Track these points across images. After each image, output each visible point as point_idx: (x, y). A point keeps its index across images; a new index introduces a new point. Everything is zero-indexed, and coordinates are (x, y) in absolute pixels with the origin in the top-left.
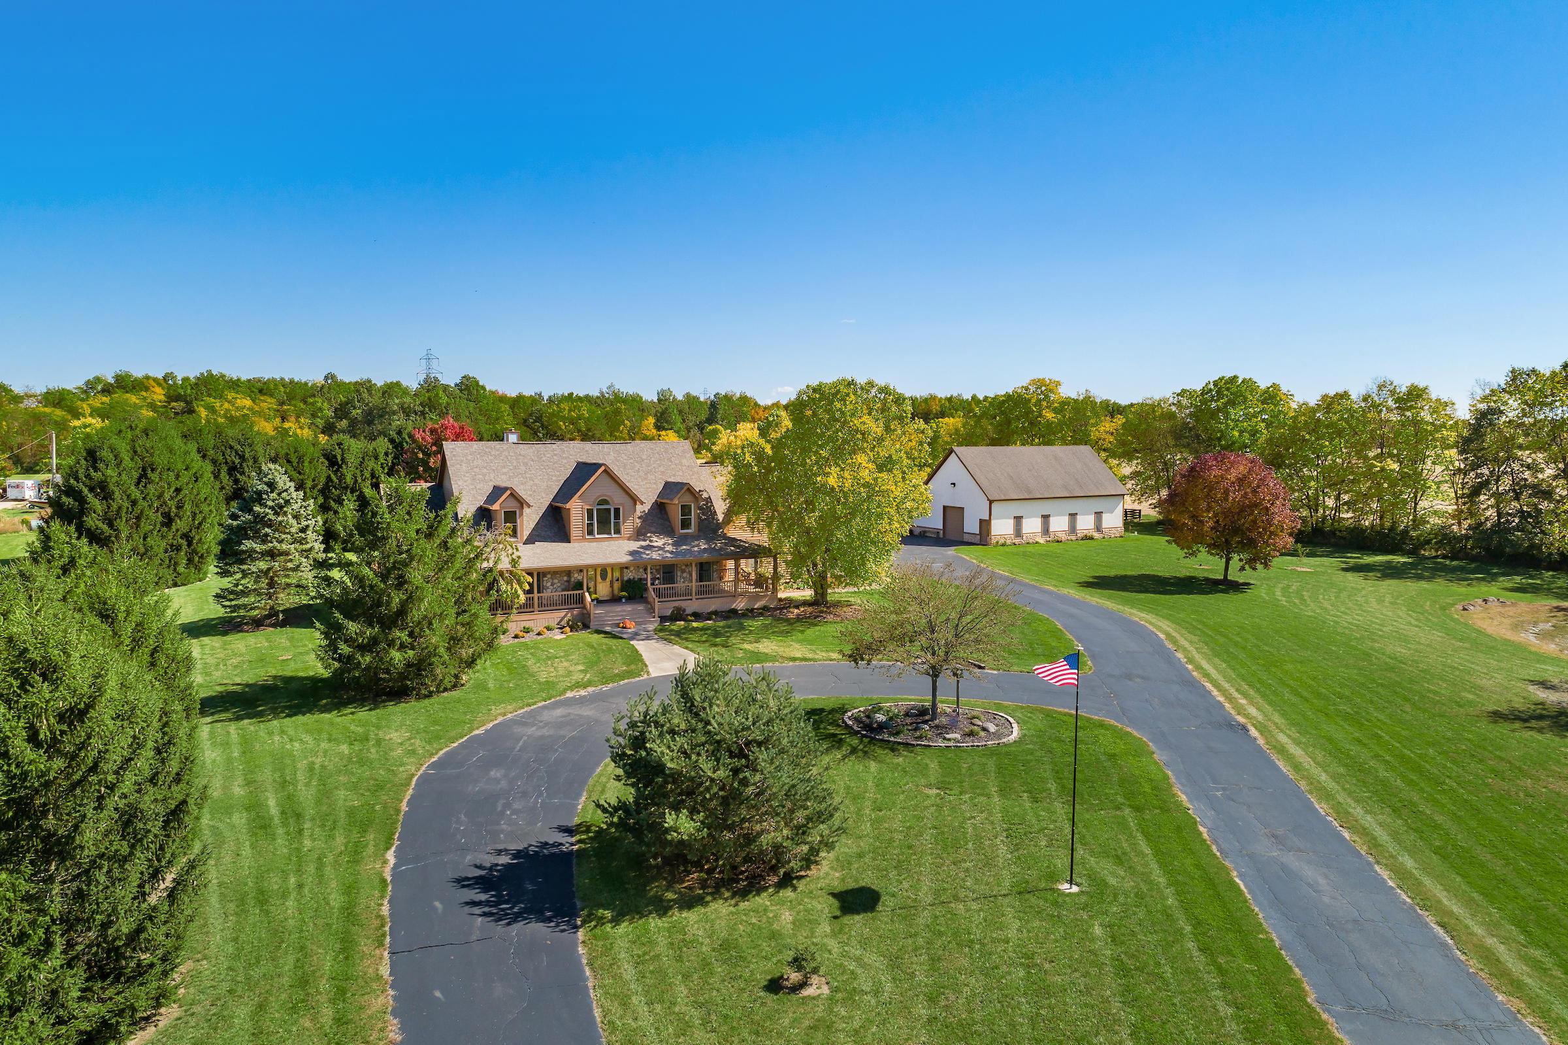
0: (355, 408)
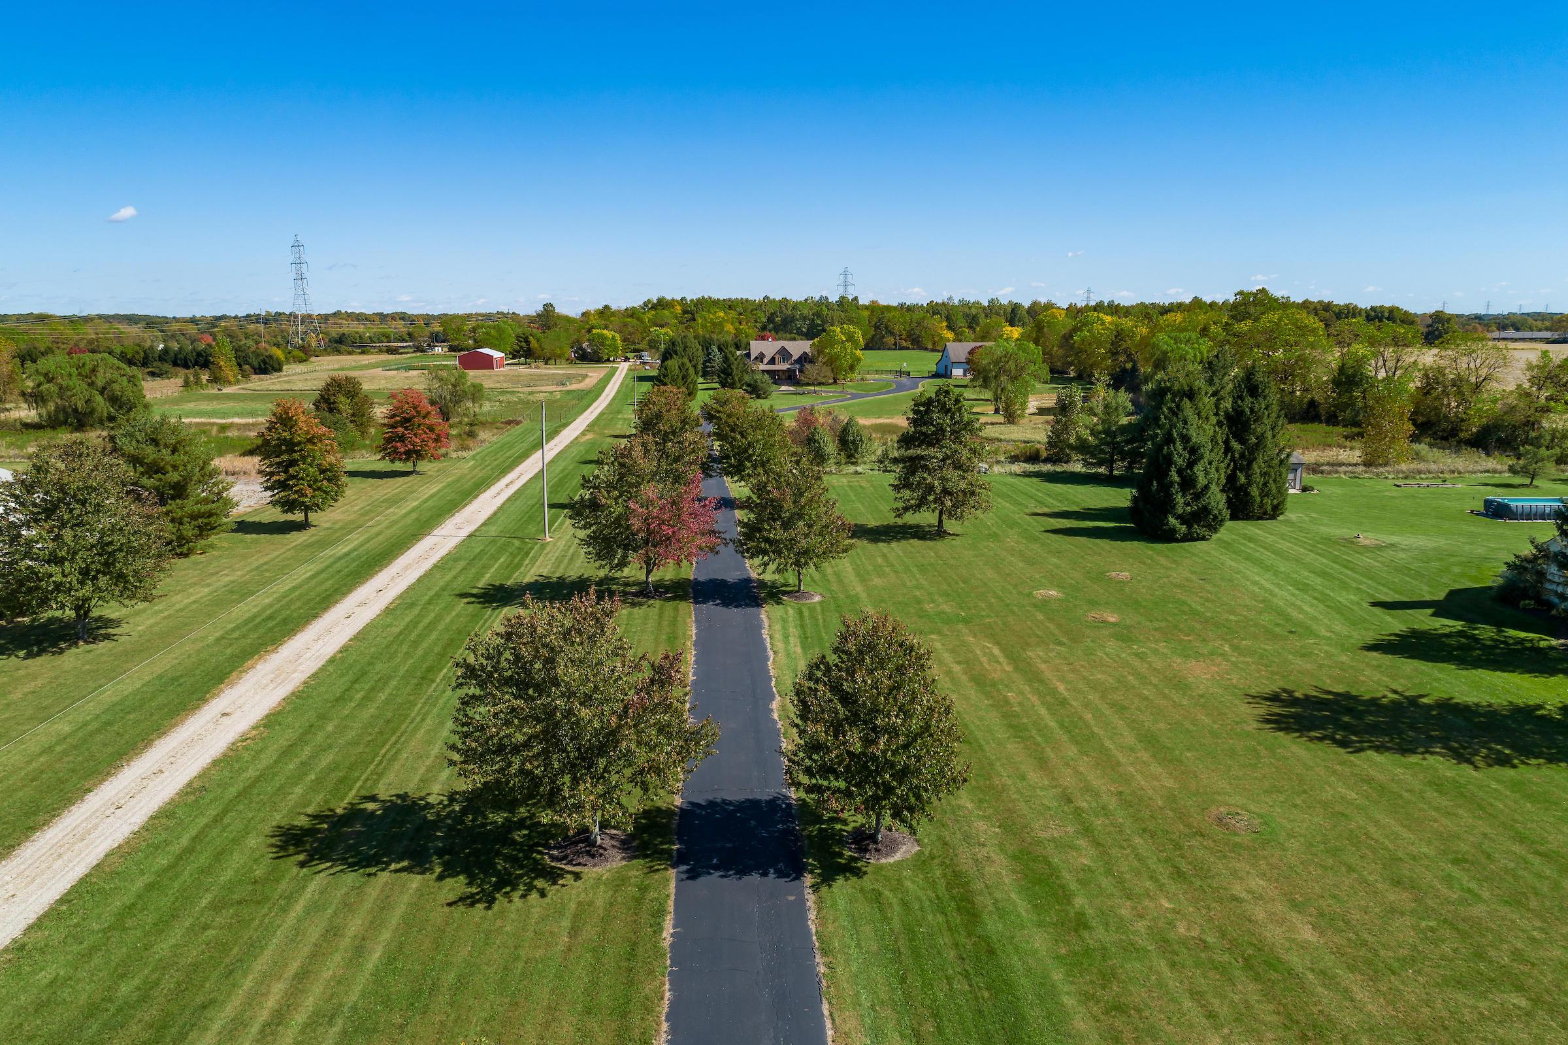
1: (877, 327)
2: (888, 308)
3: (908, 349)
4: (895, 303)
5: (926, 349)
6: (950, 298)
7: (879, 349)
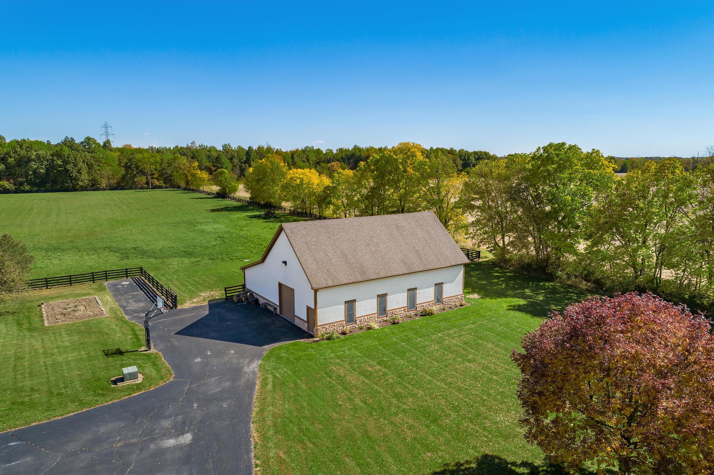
0: (11, 157)
1: (127, 167)
2: (140, 151)
3: (160, 187)
4: (146, 147)
5: (179, 187)
6: (193, 143)
7: (131, 188)
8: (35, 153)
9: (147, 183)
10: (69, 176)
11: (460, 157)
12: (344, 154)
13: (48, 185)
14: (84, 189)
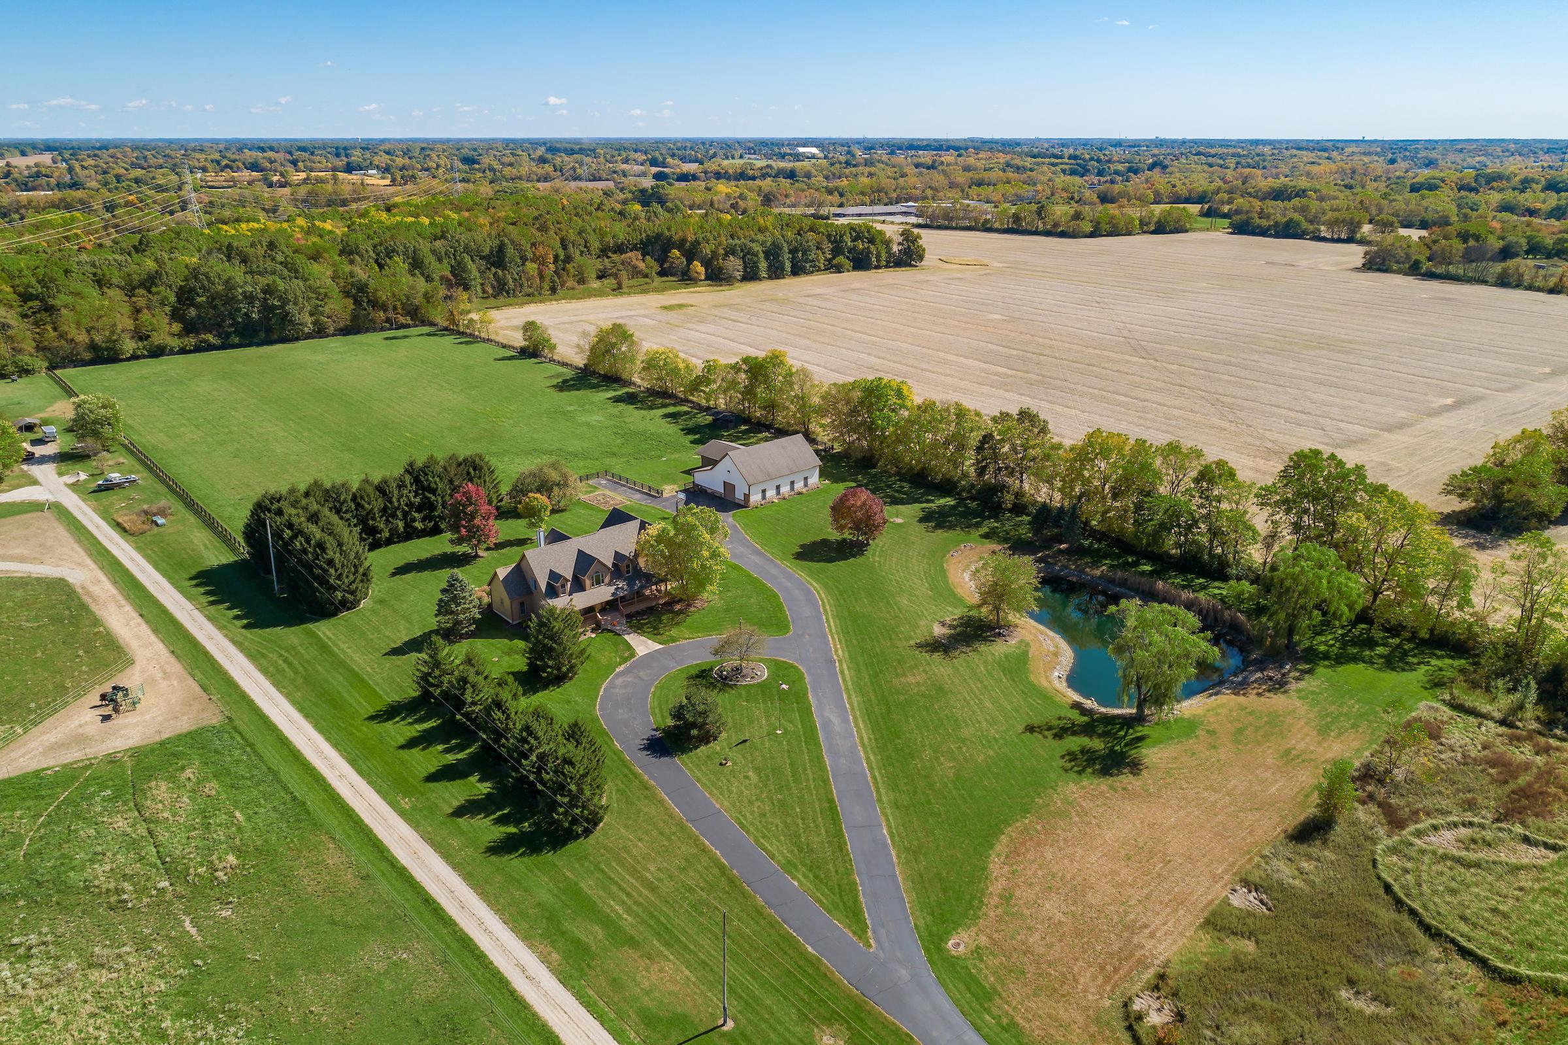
1: (354, 298)
3: (407, 326)
5: (432, 324)
7: (367, 331)
8: (240, 291)
9: (388, 320)
10: (291, 321)
11: (829, 236)
12: (644, 235)
13: (262, 335)
14: (309, 336)
